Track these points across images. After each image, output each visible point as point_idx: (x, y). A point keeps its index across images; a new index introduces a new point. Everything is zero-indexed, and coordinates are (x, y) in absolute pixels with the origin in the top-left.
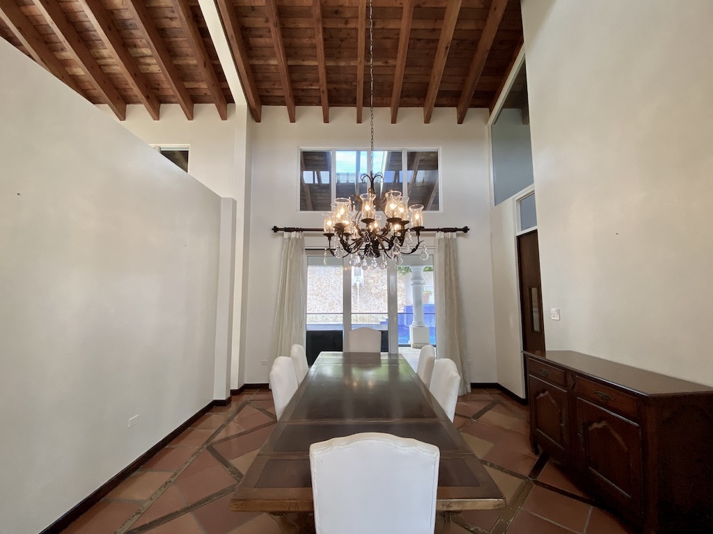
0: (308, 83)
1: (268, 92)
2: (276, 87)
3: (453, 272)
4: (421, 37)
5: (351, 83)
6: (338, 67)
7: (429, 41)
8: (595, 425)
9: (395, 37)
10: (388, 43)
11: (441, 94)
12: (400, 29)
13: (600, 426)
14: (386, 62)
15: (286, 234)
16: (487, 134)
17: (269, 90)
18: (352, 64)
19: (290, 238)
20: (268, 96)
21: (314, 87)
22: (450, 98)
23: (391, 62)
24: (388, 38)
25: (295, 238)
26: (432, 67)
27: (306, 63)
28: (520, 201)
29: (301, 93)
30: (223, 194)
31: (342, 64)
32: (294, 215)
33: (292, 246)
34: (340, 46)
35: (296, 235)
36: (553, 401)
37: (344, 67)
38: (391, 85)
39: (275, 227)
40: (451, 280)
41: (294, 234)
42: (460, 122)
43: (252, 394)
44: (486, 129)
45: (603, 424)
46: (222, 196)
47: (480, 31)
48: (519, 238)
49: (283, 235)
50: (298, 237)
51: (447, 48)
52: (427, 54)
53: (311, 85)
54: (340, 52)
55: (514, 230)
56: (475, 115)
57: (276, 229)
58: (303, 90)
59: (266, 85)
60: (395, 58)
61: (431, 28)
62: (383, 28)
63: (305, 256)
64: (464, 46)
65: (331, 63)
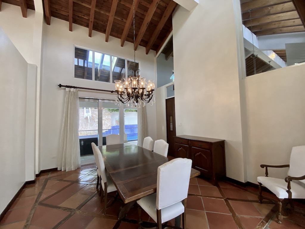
0: (82, 14)
1: (57, 10)
2: (62, 9)
3: (145, 111)
4: (138, 15)
5: (105, 22)
6: (100, 13)
7: (140, 18)
8: (197, 154)
9: (128, 11)
10: (125, 12)
11: (142, 41)
12: (130, 8)
13: (199, 154)
14: (122, 20)
15: (67, 89)
16: (155, 61)
17: (58, 10)
18: (107, 14)
19: (70, 91)
20: (56, 12)
21: (85, 17)
22: (144, 43)
23: (124, 20)
24: (125, 10)
25: (73, 91)
26: (140, 29)
27: (84, 4)
28: (167, 87)
29: (77, 18)
30: (29, 61)
31: (102, 12)
32: (71, 80)
33: (71, 96)
34: (103, 4)
35: (74, 90)
36: (184, 150)
37: (103, 14)
38: (123, 30)
39: (60, 85)
40: (144, 114)
41: (72, 89)
42: (147, 53)
43: (48, 175)
44: (155, 59)
45: (200, 153)
46: (28, 62)
47: (158, 22)
48: (166, 100)
49: (65, 89)
50: (74, 91)
51: (148, 24)
52: (139, 23)
53: (84, 16)
54: (102, 7)
55: (164, 97)
56: (152, 52)
57: (60, 86)
58: (78, 17)
59: (56, 7)
60: (126, 19)
61: (142, 13)
62: (124, 5)
63: (78, 101)
64: (152, 26)
65: (97, 10)
